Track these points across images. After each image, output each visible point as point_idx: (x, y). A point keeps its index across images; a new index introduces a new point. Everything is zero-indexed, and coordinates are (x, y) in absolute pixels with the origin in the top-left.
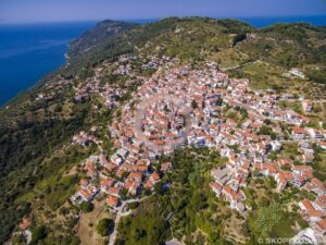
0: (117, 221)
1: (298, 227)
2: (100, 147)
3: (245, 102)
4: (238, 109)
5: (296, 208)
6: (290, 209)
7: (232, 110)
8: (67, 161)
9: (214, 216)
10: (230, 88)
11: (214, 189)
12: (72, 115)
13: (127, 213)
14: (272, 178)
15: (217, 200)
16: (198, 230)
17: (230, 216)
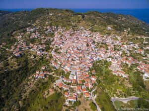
0: (95, 102)
1: (142, 75)
2: (54, 76)
3: (103, 40)
4: (102, 43)
5: (137, 70)
6: (136, 71)
7: (100, 44)
8: (40, 89)
9: (120, 83)
10: (94, 36)
11: (114, 74)
12: (19, 65)
13: (96, 97)
14: (126, 63)
15: (117, 77)
16: (118, 90)
17: (124, 80)
